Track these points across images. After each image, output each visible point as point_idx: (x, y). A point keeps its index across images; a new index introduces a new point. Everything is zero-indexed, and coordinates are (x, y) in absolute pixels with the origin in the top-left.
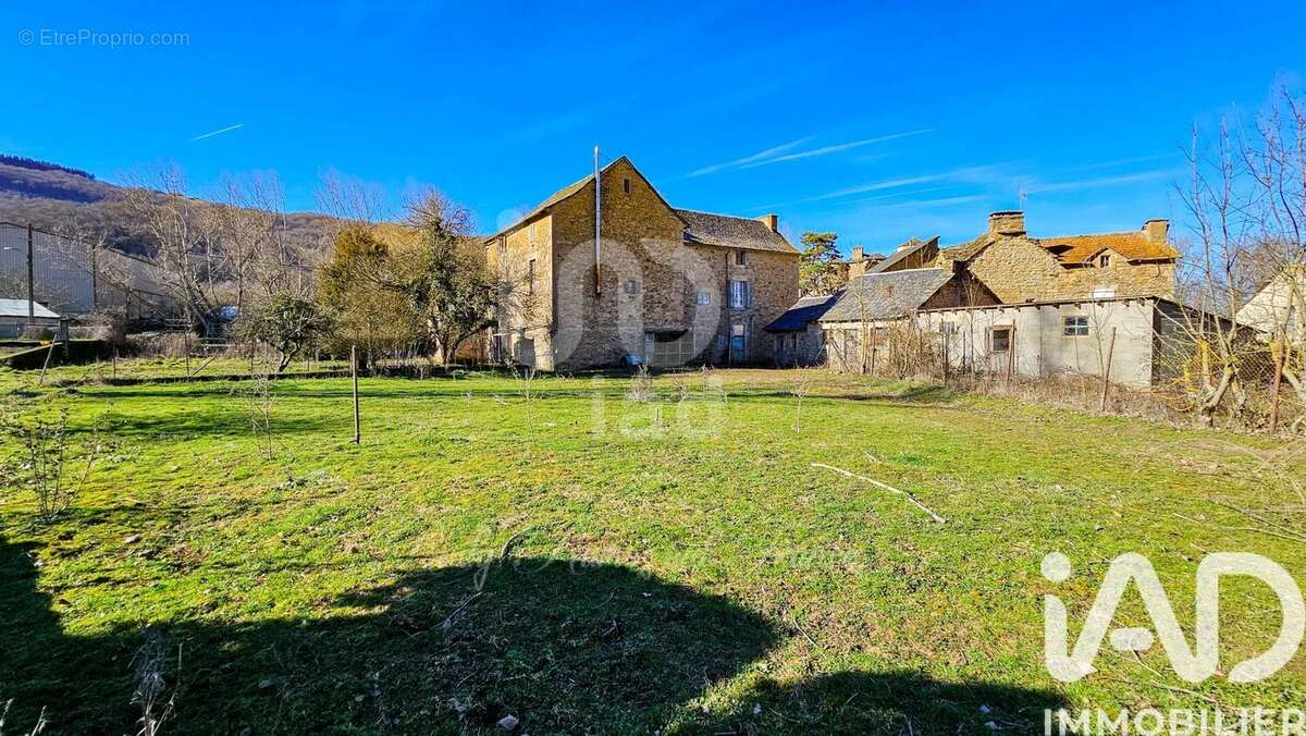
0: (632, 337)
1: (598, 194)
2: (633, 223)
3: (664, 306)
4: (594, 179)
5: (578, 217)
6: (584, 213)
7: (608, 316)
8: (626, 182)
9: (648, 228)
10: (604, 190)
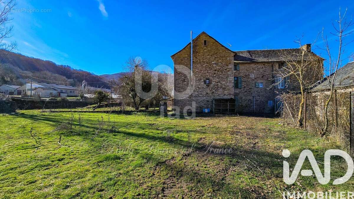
0: (208, 101)
1: (192, 48)
2: (209, 57)
3: (224, 89)
4: (190, 43)
5: (184, 58)
6: (187, 56)
7: (197, 93)
8: (205, 41)
9: (216, 58)
10: (195, 46)
